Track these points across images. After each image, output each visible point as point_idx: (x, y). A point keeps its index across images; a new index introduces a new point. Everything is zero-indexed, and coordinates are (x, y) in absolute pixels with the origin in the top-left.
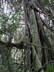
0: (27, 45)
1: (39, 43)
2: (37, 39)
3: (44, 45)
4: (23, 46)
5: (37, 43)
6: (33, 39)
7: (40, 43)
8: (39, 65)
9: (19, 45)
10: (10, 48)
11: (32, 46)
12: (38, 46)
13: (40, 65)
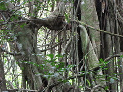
0: (71, 22)
1: (95, 20)
2: (90, 10)
3: (106, 20)
4: (61, 25)
5: (91, 19)
6: (83, 10)
7: (97, 19)
8: (94, 62)
9: (53, 24)
10: (36, 29)
11: (80, 26)
12: (92, 29)
13: (96, 61)
